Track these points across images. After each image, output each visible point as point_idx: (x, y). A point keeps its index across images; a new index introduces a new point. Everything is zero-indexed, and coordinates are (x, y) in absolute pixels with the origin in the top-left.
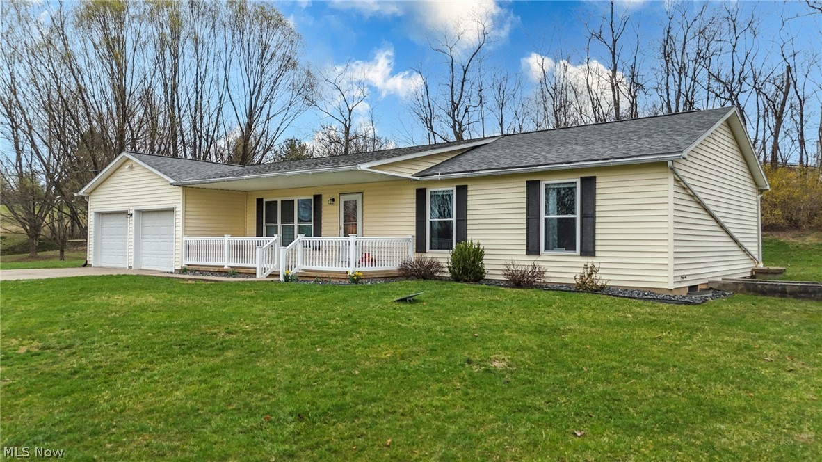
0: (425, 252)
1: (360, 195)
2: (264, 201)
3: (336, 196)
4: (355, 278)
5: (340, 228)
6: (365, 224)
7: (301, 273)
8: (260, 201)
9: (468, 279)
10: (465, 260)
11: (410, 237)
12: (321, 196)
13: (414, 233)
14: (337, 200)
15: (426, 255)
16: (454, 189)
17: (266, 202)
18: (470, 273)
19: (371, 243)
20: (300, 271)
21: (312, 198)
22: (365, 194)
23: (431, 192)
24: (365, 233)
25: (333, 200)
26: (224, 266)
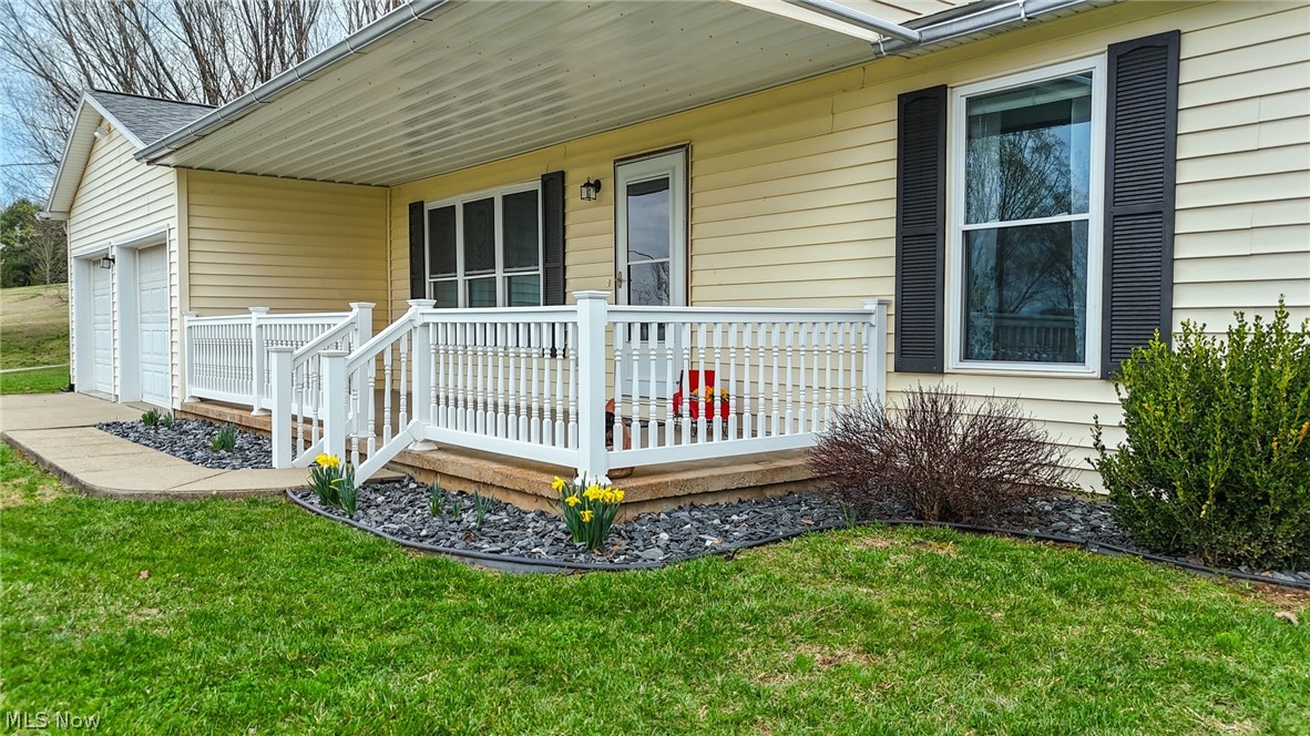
0: (940, 371)
1: (678, 159)
2: (428, 207)
3: (603, 171)
4: (587, 515)
5: (618, 281)
6: (697, 263)
7: (419, 456)
8: (416, 209)
9: (1257, 550)
10: (1238, 435)
11: (871, 306)
12: (562, 174)
13: (888, 290)
14: (607, 184)
15: (947, 384)
16: (1099, 68)
17: (430, 211)
18: (1277, 519)
19: (718, 331)
20: (418, 448)
21: (537, 185)
22: (698, 150)
23: (972, 102)
24: (696, 294)
25: (597, 186)
26: (249, 409)
